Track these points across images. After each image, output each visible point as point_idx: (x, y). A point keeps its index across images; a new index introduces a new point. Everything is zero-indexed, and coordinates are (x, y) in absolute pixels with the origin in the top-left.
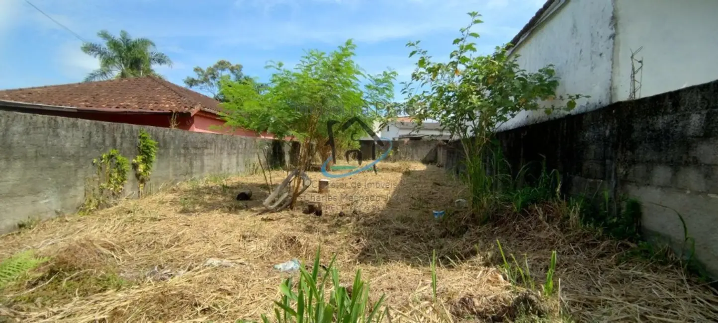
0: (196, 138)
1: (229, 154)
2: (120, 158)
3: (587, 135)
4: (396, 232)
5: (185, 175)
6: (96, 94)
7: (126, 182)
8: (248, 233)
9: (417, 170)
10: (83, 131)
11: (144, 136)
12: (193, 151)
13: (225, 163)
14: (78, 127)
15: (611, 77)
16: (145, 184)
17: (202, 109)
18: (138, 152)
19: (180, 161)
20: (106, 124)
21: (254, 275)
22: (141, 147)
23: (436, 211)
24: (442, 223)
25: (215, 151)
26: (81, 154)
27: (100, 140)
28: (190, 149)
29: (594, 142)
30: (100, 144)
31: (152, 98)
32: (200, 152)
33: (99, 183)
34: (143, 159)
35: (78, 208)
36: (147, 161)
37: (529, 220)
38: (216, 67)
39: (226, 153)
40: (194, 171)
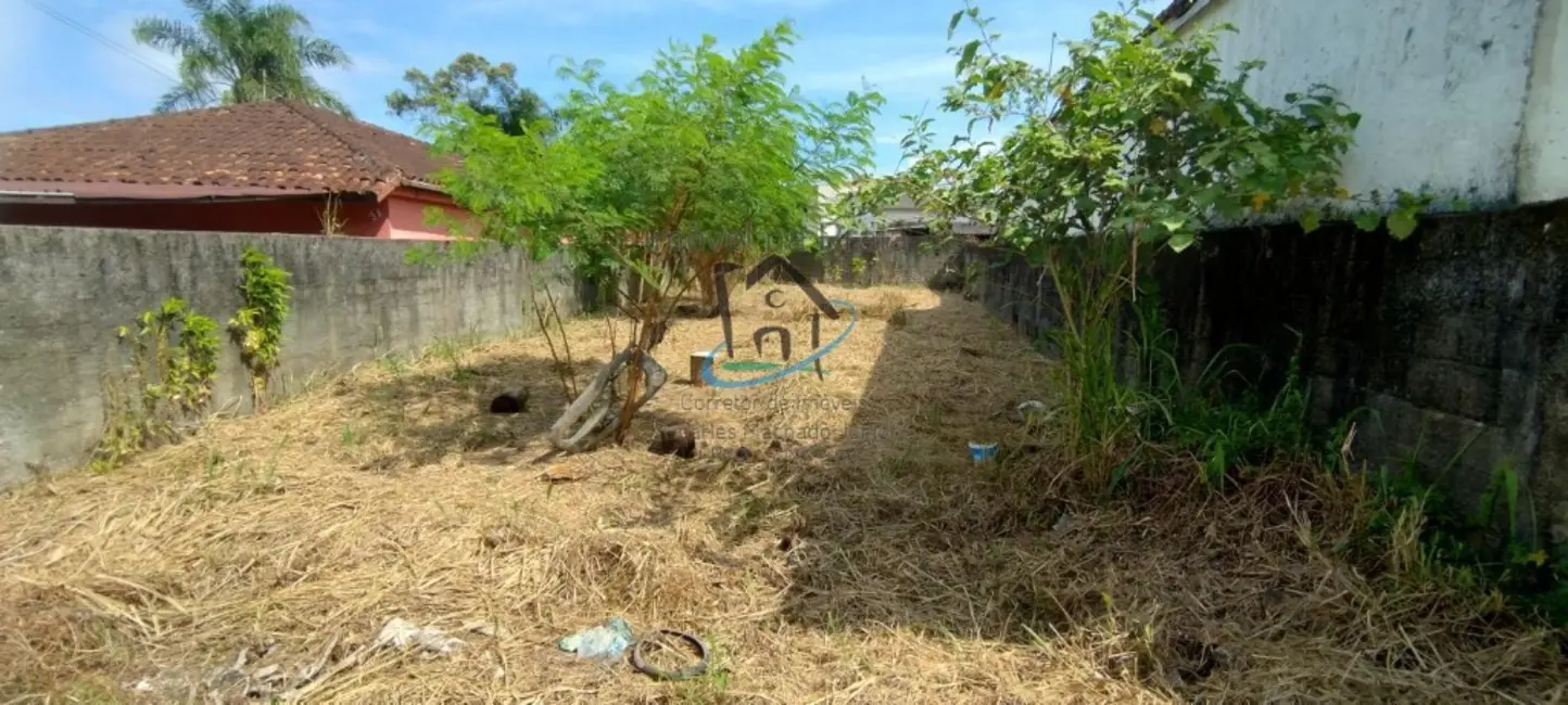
0: (393, 254)
1: (479, 287)
2: (192, 319)
3: (1430, 285)
4: (880, 512)
5: (371, 347)
6: (148, 147)
7: (213, 376)
8: (501, 533)
9: (919, 308)
10: (81, 258)
11: (252, 259)
12: (386, 286)
13: (471, 309)
14: (62, 250)
15: (1523, 115)
16: (268, 375)
17: (406, 182)
18: (242, 301)
19: (355, 313)
20: (145, 235)
21: (503, 679)
22: (248, 288)
23: (979, 443)
24: (994, 483)
25: (444, 283)
26: (82, 317)
27: (132, 277)
28: (380, 281)
29: (1458, 309)
30: (133, 287)
31: (284, 157)
32: (406, 287)
33: (142, 385)
34: (256, 319)
35: (89, 451)
36: (267, 319)
37: (1240, 507)
38: (454, 68)
39: (472, 285)
40: (394, 332)
